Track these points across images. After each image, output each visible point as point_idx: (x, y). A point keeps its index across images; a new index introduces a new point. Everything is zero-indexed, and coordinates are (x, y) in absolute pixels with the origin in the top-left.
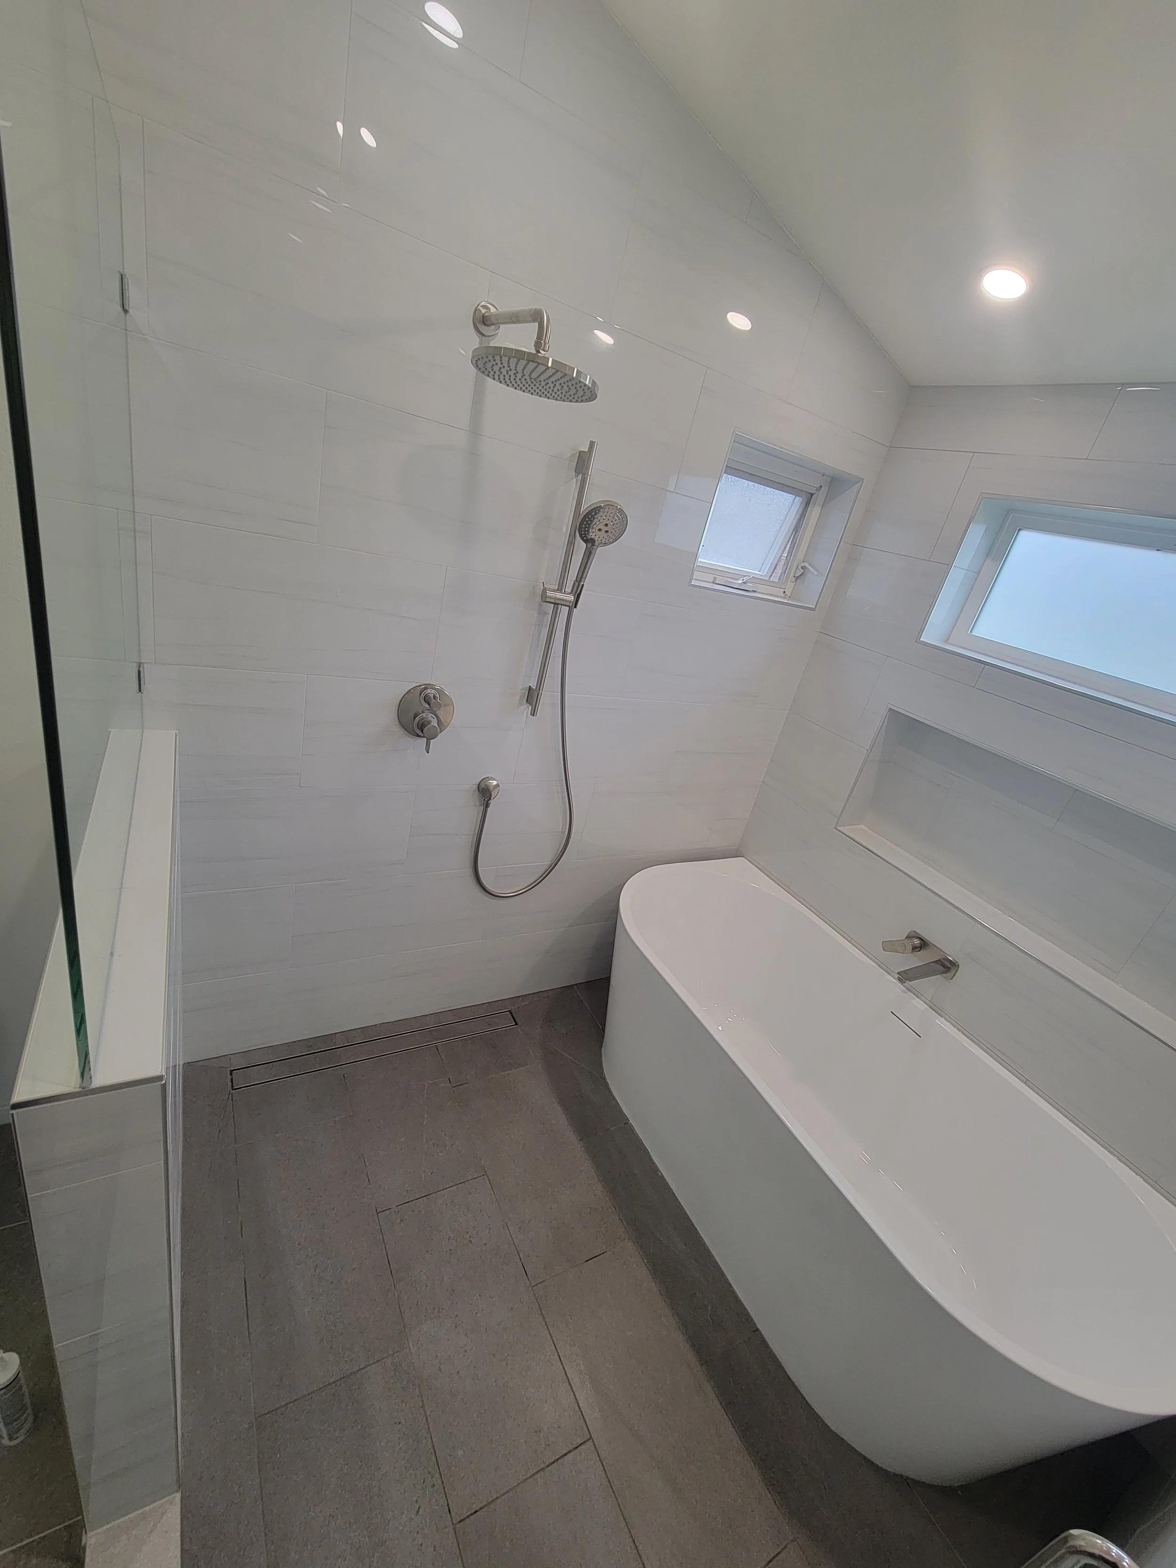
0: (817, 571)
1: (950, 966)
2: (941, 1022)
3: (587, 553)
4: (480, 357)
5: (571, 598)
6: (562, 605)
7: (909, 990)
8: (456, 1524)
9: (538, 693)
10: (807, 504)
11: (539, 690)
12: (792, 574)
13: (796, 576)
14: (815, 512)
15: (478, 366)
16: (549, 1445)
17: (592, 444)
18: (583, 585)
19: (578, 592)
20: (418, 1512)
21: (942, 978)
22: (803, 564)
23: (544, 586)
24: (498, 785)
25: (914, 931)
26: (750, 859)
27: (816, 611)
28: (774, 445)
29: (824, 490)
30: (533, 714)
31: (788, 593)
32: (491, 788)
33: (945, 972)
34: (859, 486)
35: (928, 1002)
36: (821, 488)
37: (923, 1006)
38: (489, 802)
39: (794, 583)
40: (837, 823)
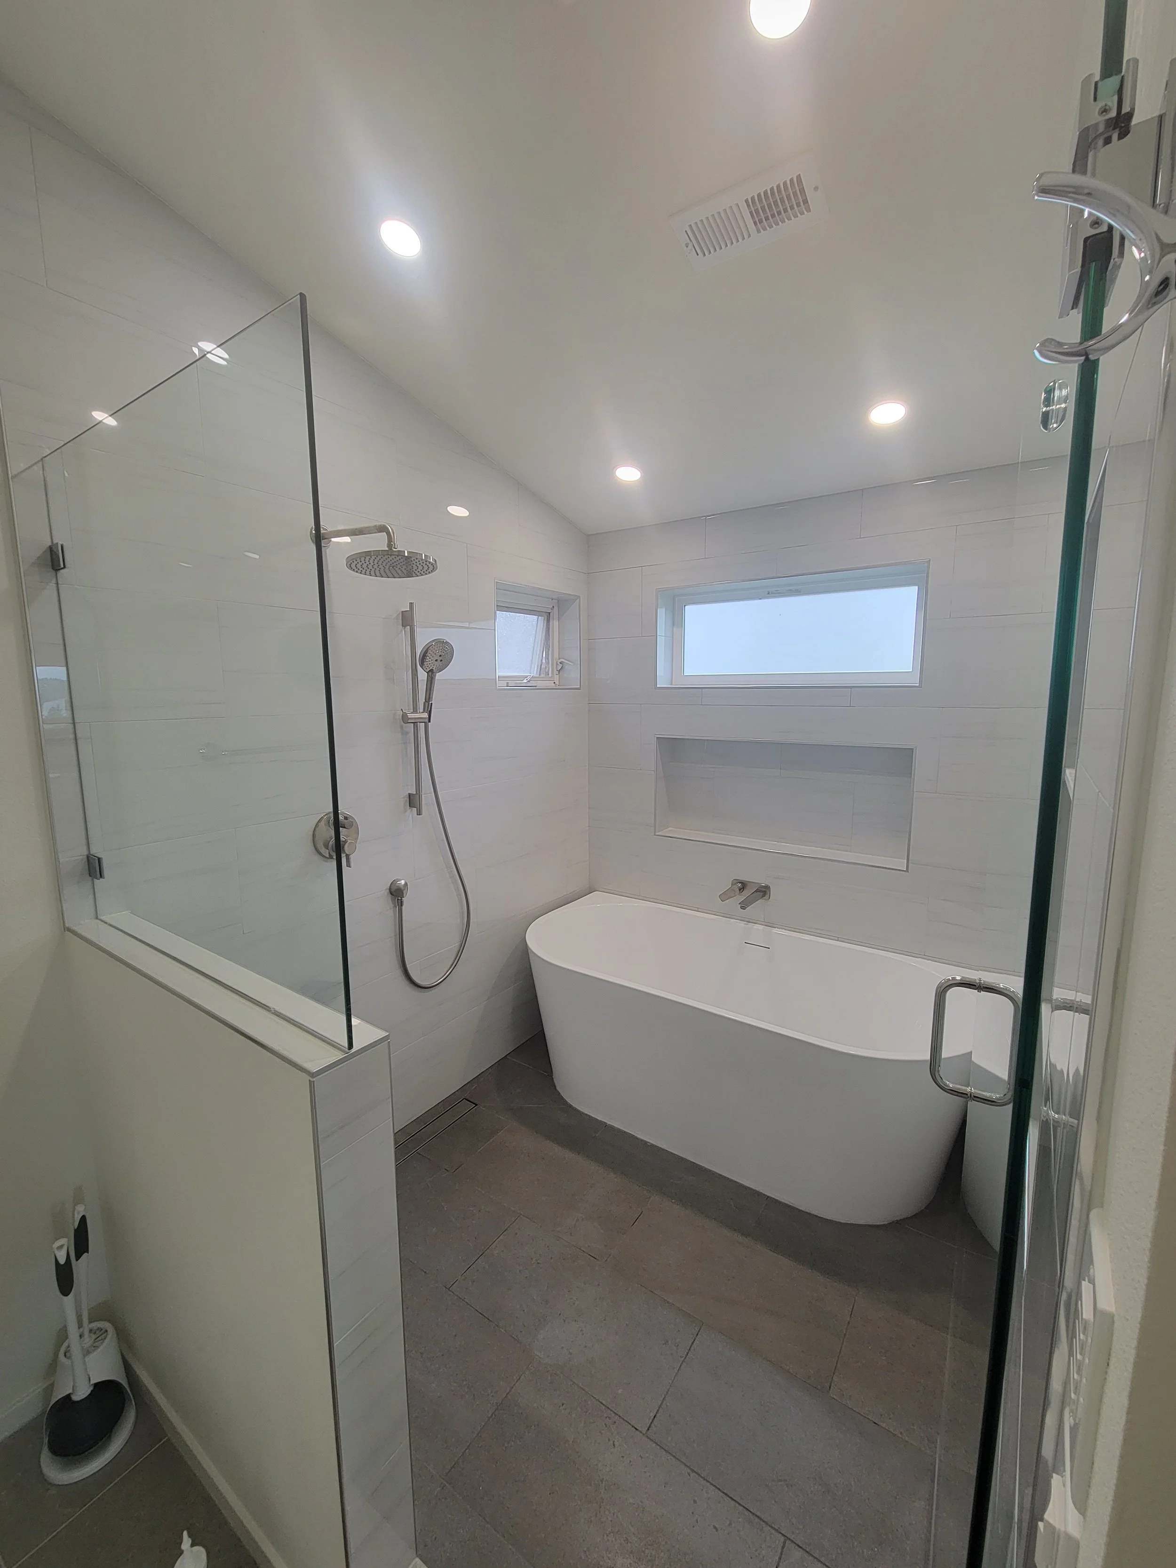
0: (572, 662)
1: (765, 890)
2: (775, 930)
3: (430, 679)
4: (351, 562)
5: (426, 715)
6: (420, 722)
7: (749, 922)
8: (646, 1433)
9: (419, 796)
10: (548, 621)
11: (419, 792)
12: (555, 670)
13: (558, 670)
14: (555, 624)
15: (352, 568)
16: (678, 1345)
17: (411, 604)
18: (432, 703)
19: (429, 710)
20: (614, 1445)
21: (764, 901)
22: (560, 661)
23: (403, 712)
24: (406, 884)
25: (734, 880)
26: (603, 890)
27: (582, 689)
28: (521, 584)
29: (556, 608)
30: (419, 813)
31: (557, 683)
32: (402, 888)
33: (764, 896)
34: (578, 600)
35: (763, 923)
36: (553, 607)
37: (761, 927)
38: (402, 899)
39: (558, 676)
40: (655, 832)
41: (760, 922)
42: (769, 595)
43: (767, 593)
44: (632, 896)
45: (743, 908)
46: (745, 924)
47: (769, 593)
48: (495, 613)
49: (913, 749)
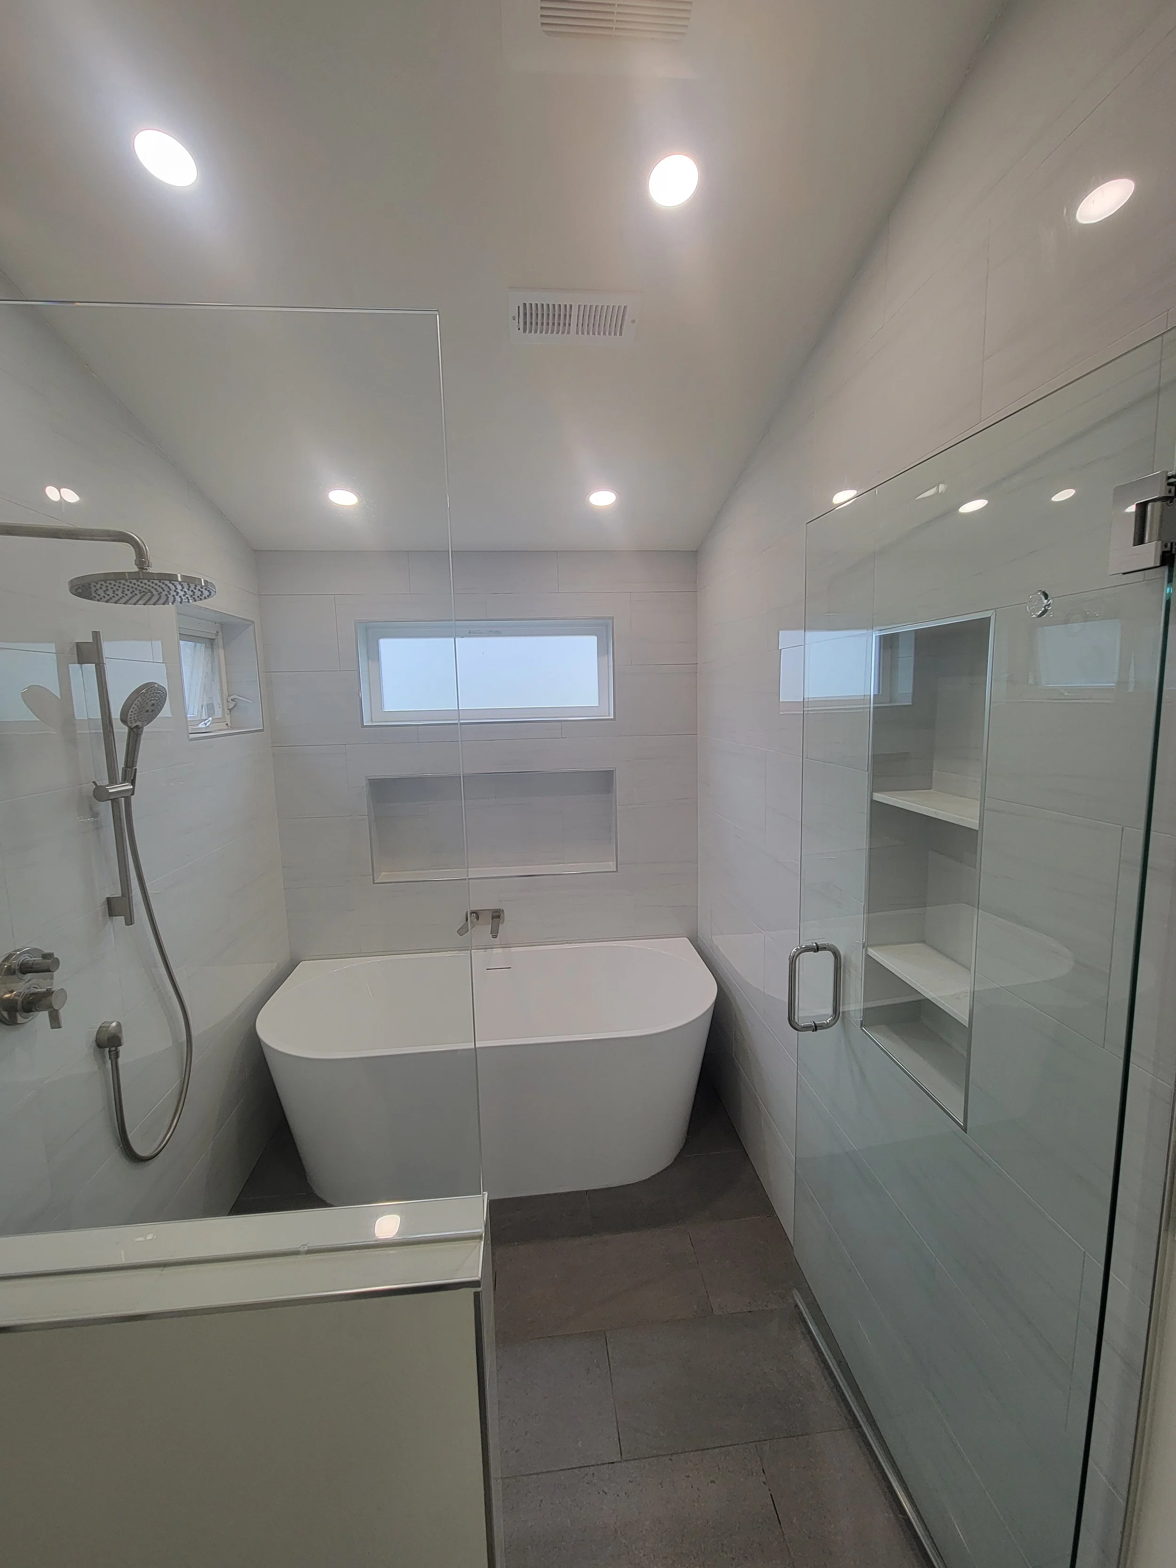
0: (248, 700)
1: (501, 914)
2: (513, 949)
3: (133, 737)
5: (131, 788)
6: (120, 797)
7: (487, 949)
9: (129, 898)
10: (211, 648)
11: (128, 894)
12: (226, 710)
13: (230, 708)
14: (221, 653)
17: (96, 635)
18: (136, 769)
19: (132, 779)
20: (605, 1493)
21: (501, 924)
22: (232, 697)
23: (96, 784)
24: (119, 1025)
25: (467, 912)
27: (266, 731)
29: (220, 633)
30: (127, 924)
31: (229, 725)
32: (117, 1032)
34: (251, 627)
35: (500, 946)
36: (218, 632)
37: (500, 950)
38: (116, 1049)
39: (229, 715)
40: (373, 882)
41: (497, 946)
42: (470, 634)
43: (468, 632)
44: (348, 956)
45: (495, 937)
46: (484, 952)
47: (470, 633)
48: (179, 643)
49: (613, 771)
